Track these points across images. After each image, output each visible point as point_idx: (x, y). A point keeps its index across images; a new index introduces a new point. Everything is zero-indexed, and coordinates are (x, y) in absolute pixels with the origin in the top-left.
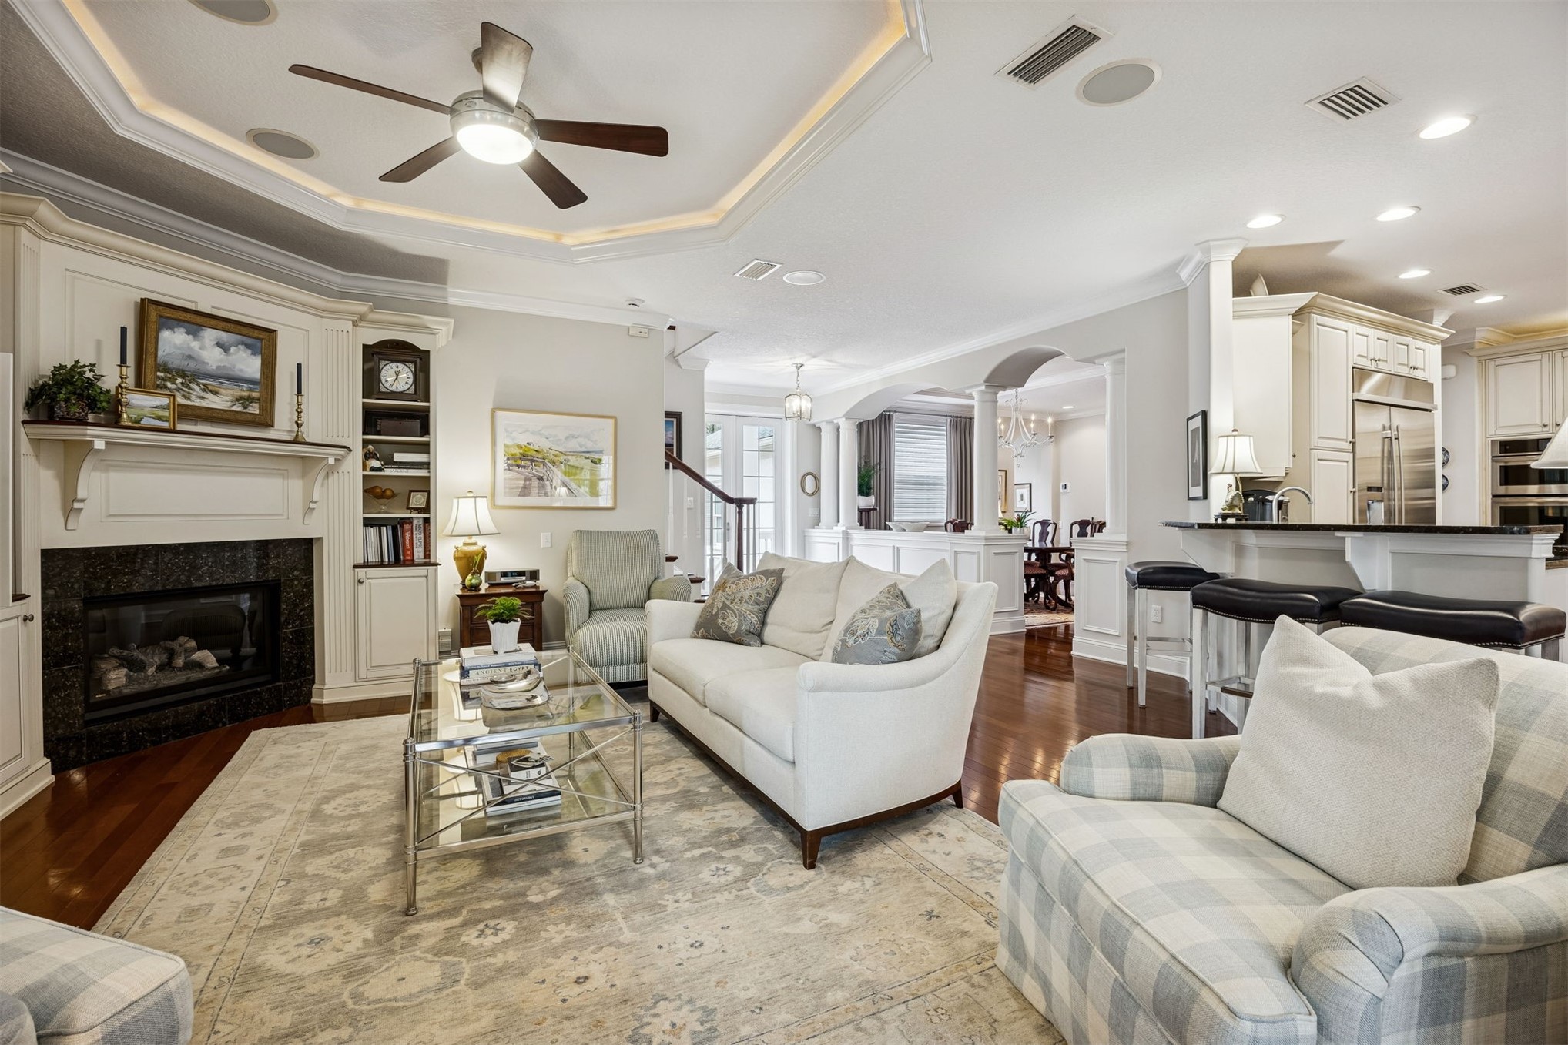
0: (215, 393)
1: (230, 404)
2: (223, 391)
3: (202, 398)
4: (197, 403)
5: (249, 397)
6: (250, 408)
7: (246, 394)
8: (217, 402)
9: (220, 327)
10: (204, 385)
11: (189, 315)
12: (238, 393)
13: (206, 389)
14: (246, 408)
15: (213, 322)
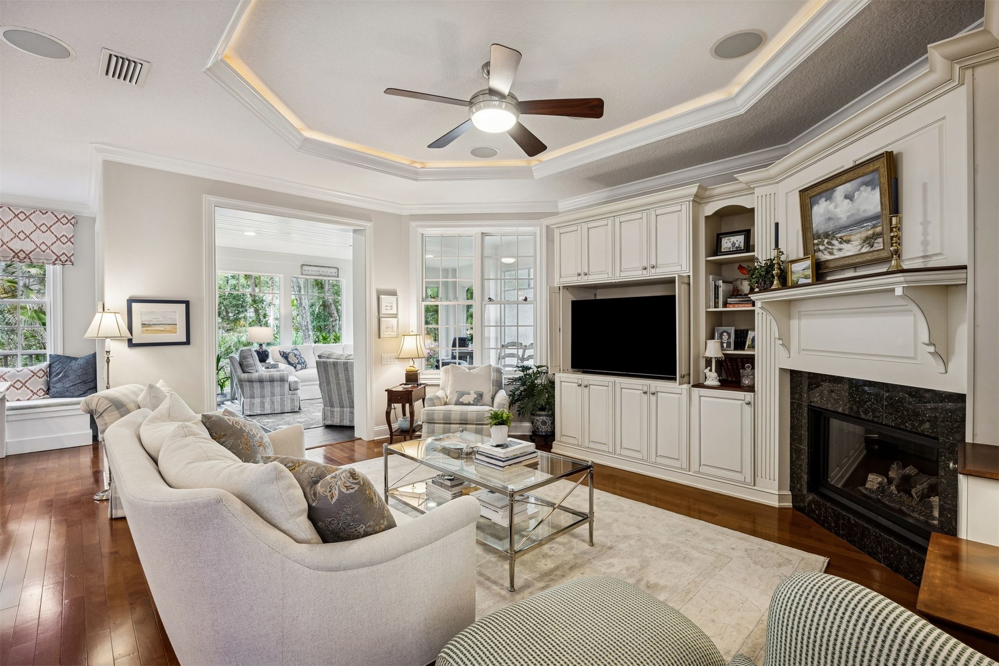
0: (848, 242)
1: (859, 247)
2: (853, 238)
3: (840, 250)
4: (838, 255)
5: (874, 234)
6: (876, 245)
7: (871, 232)
8: (850, 250)
9: (843, 181)
10: (841, 238)
11: (824, 185)
12: (864, 235)
13: (842, 241)
14: (872, 246)
15: (839, 180)
